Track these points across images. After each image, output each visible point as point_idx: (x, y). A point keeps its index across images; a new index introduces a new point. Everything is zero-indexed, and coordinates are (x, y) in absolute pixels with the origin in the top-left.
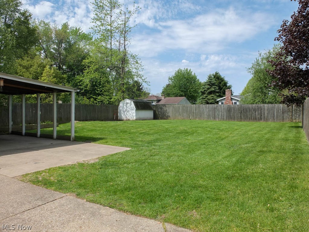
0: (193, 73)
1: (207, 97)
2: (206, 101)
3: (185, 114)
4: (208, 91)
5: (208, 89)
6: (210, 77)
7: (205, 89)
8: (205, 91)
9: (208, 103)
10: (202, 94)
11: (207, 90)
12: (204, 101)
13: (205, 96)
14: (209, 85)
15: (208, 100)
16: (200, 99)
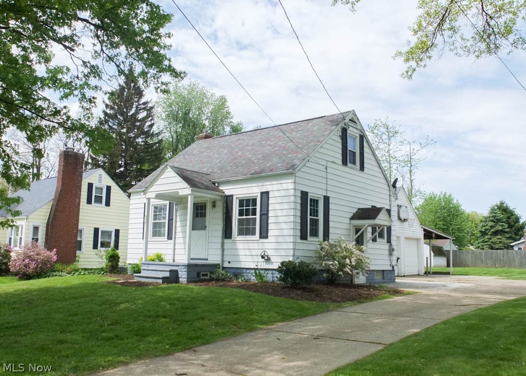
0: (455, 201)
1: (490, 239)
2: (489, 245)
3: (489, 262)
4: (492, 231)
5: (492, 227)
6: (493, 209)
7: (487, 227)
8: (486, 230)
9: (492, 248)
10: (482, 235)
11: (490, 230)
12: (485, 245)
13: (488, 239)
14: (492, 221)
15: (492, 245)
16: (479, 243)
